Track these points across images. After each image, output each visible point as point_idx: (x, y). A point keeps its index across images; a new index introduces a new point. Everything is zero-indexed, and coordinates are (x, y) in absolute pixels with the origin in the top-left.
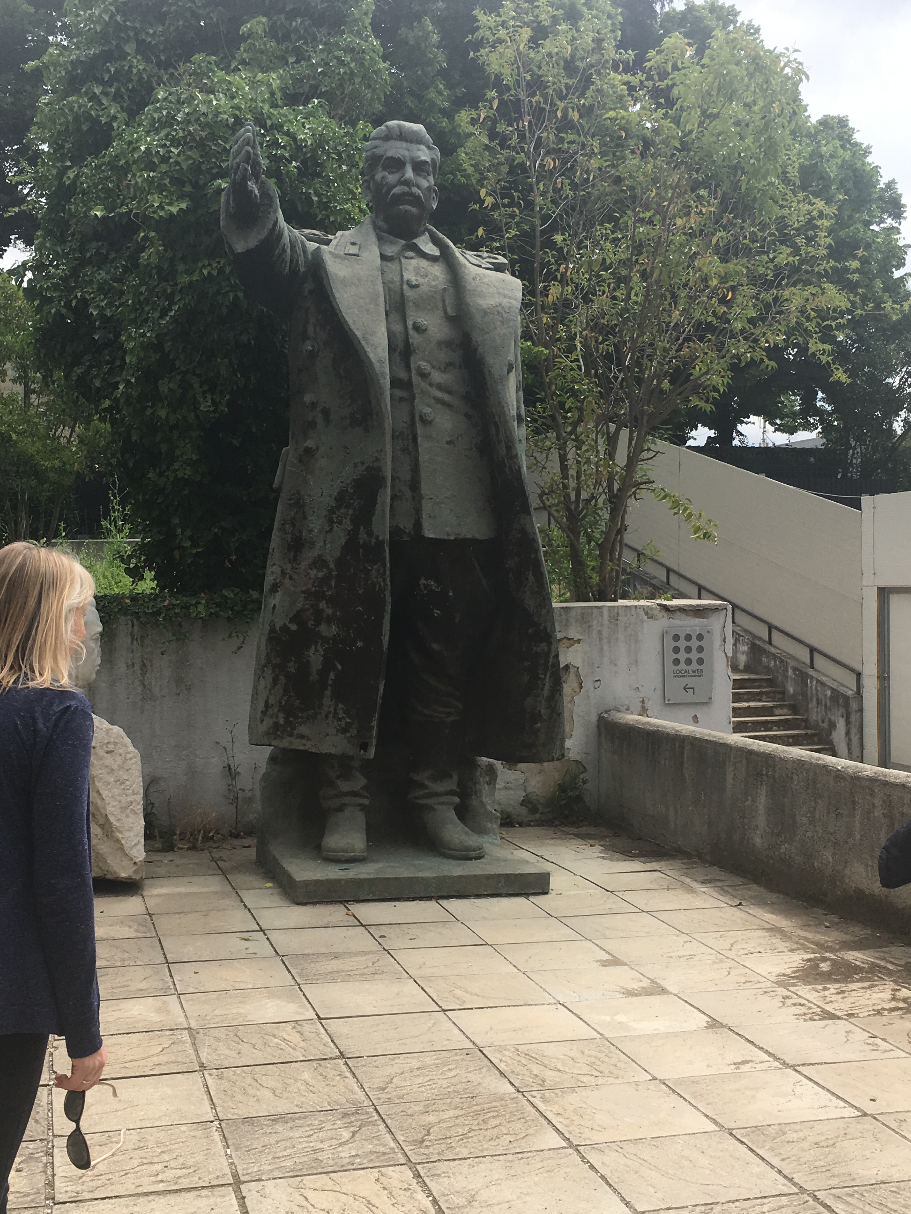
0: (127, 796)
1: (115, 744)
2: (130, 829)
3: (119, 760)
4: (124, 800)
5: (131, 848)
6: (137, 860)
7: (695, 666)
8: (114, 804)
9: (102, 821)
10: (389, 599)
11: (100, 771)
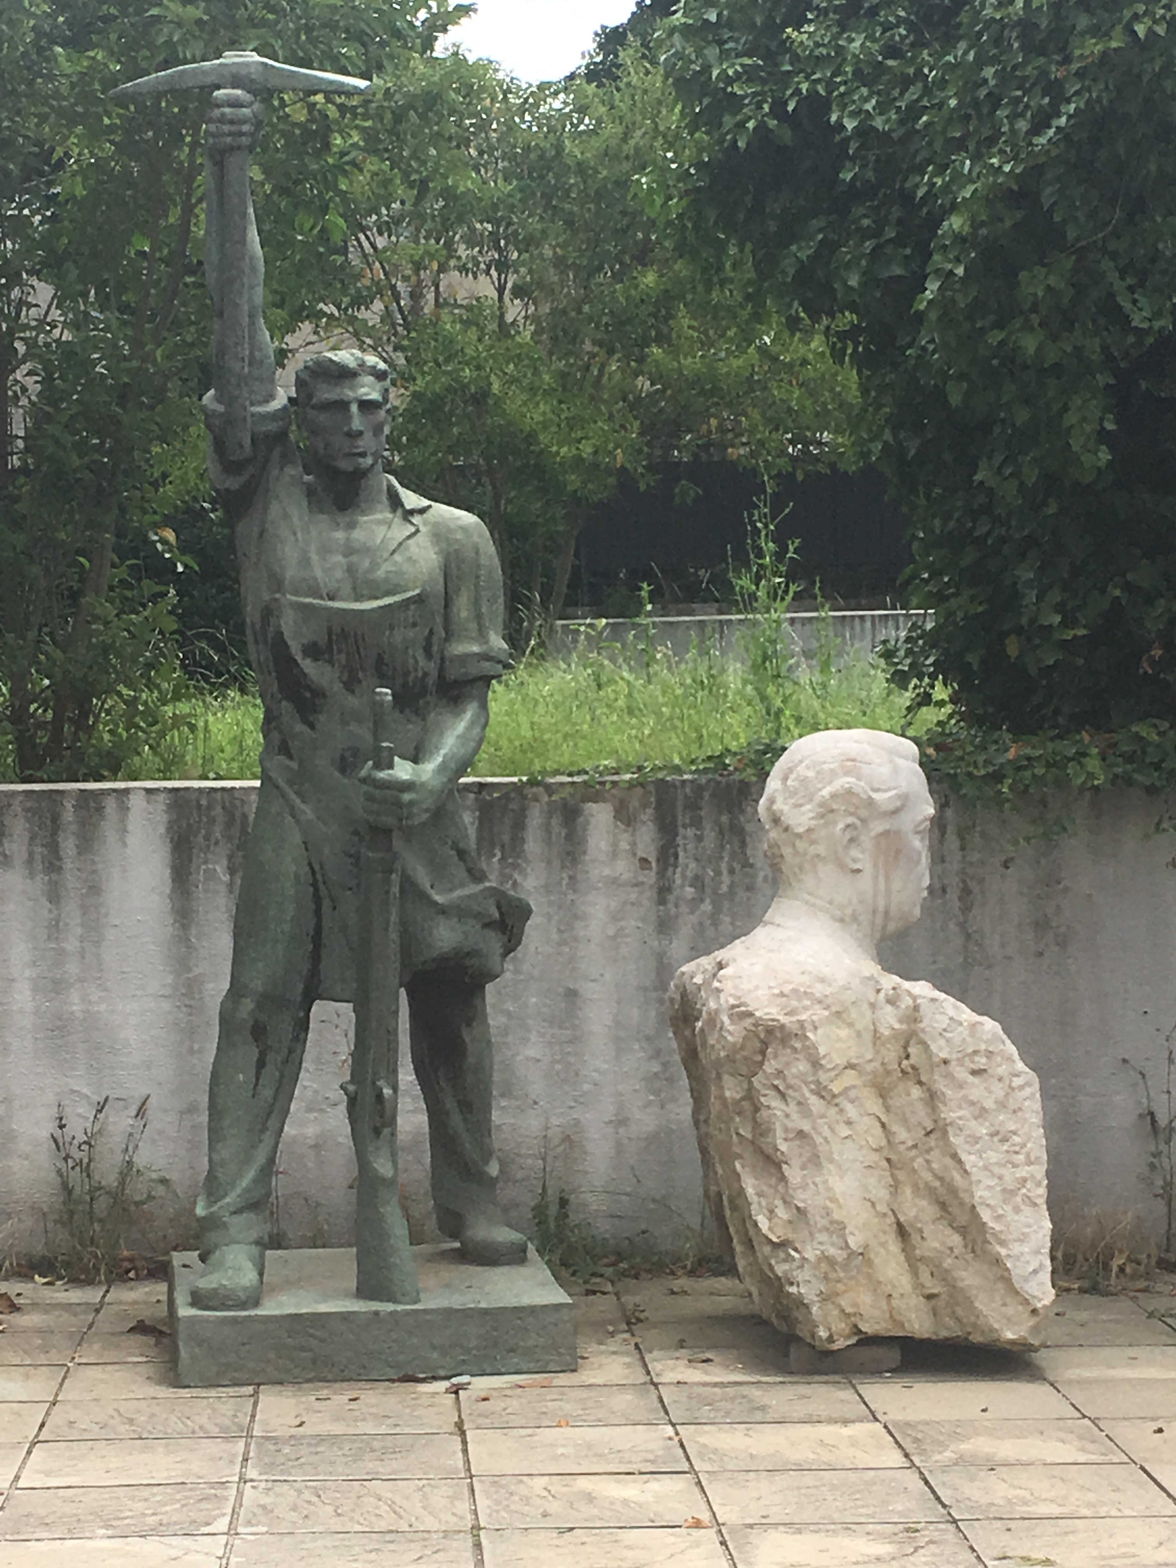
0: (1015, 1166)
1: (989, 1054)
2: (1023, 1239)
3: (999, 1090)
4: (1010, 1175)
5: (1026, 1280)
6: (1039, 1305)
8: (992, 1183)
9: (963, 1219)
11: (960, 1113)
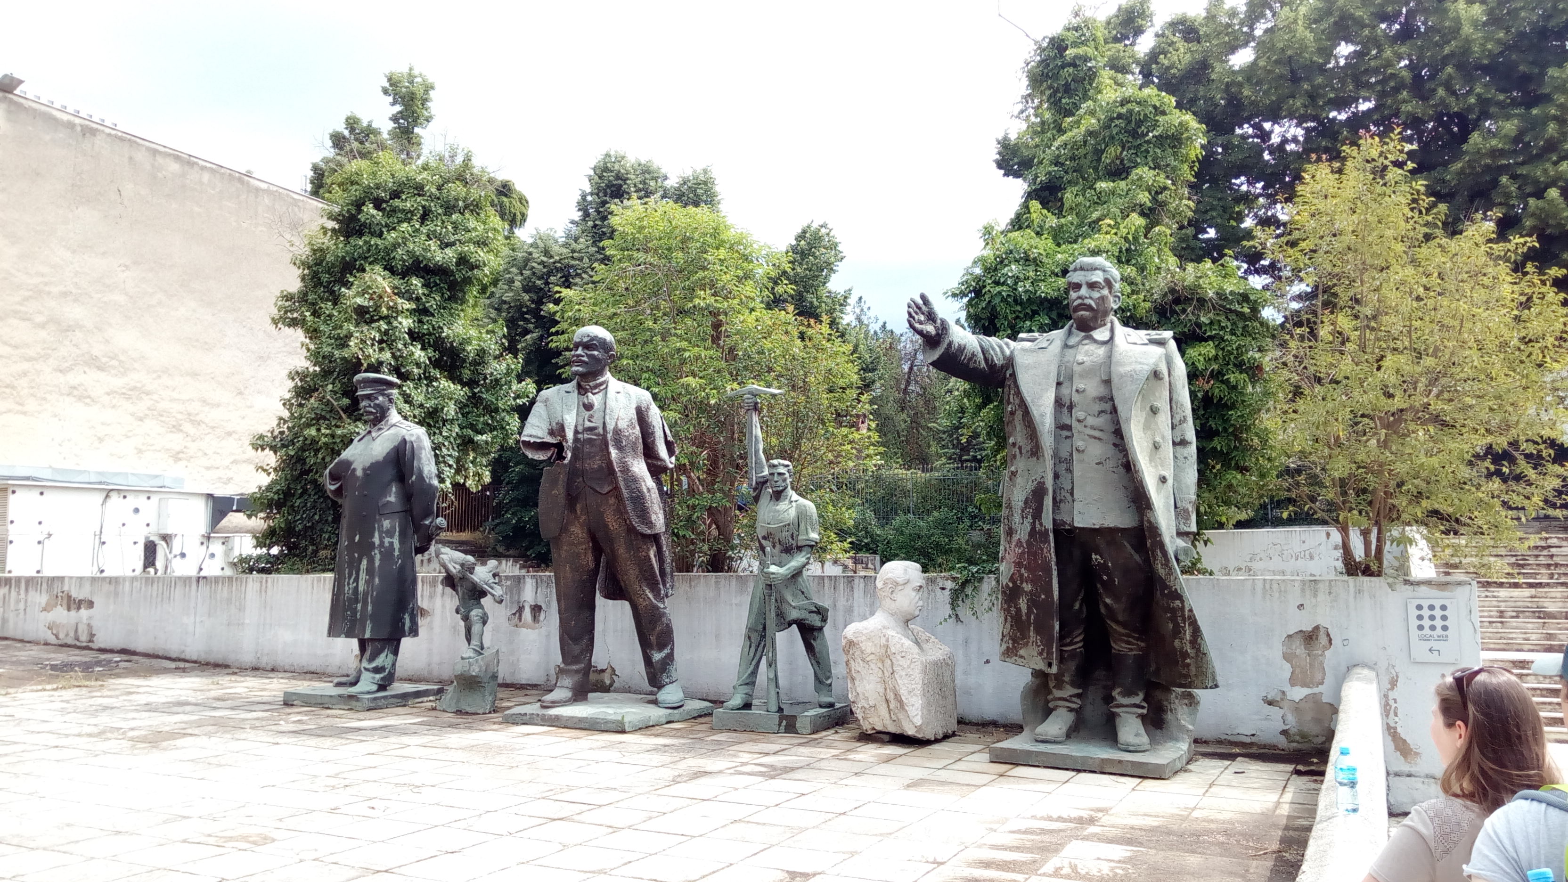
5: (914, 717)
6: (917, 725)
7: (1439, 631)
10: (1054, 567)
